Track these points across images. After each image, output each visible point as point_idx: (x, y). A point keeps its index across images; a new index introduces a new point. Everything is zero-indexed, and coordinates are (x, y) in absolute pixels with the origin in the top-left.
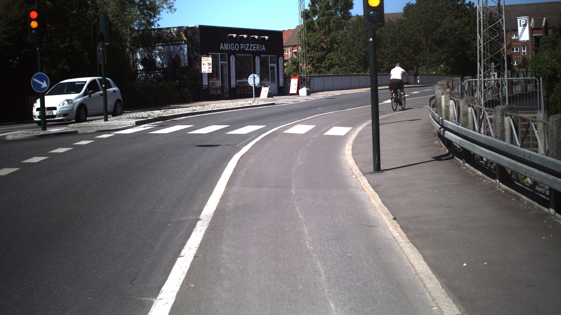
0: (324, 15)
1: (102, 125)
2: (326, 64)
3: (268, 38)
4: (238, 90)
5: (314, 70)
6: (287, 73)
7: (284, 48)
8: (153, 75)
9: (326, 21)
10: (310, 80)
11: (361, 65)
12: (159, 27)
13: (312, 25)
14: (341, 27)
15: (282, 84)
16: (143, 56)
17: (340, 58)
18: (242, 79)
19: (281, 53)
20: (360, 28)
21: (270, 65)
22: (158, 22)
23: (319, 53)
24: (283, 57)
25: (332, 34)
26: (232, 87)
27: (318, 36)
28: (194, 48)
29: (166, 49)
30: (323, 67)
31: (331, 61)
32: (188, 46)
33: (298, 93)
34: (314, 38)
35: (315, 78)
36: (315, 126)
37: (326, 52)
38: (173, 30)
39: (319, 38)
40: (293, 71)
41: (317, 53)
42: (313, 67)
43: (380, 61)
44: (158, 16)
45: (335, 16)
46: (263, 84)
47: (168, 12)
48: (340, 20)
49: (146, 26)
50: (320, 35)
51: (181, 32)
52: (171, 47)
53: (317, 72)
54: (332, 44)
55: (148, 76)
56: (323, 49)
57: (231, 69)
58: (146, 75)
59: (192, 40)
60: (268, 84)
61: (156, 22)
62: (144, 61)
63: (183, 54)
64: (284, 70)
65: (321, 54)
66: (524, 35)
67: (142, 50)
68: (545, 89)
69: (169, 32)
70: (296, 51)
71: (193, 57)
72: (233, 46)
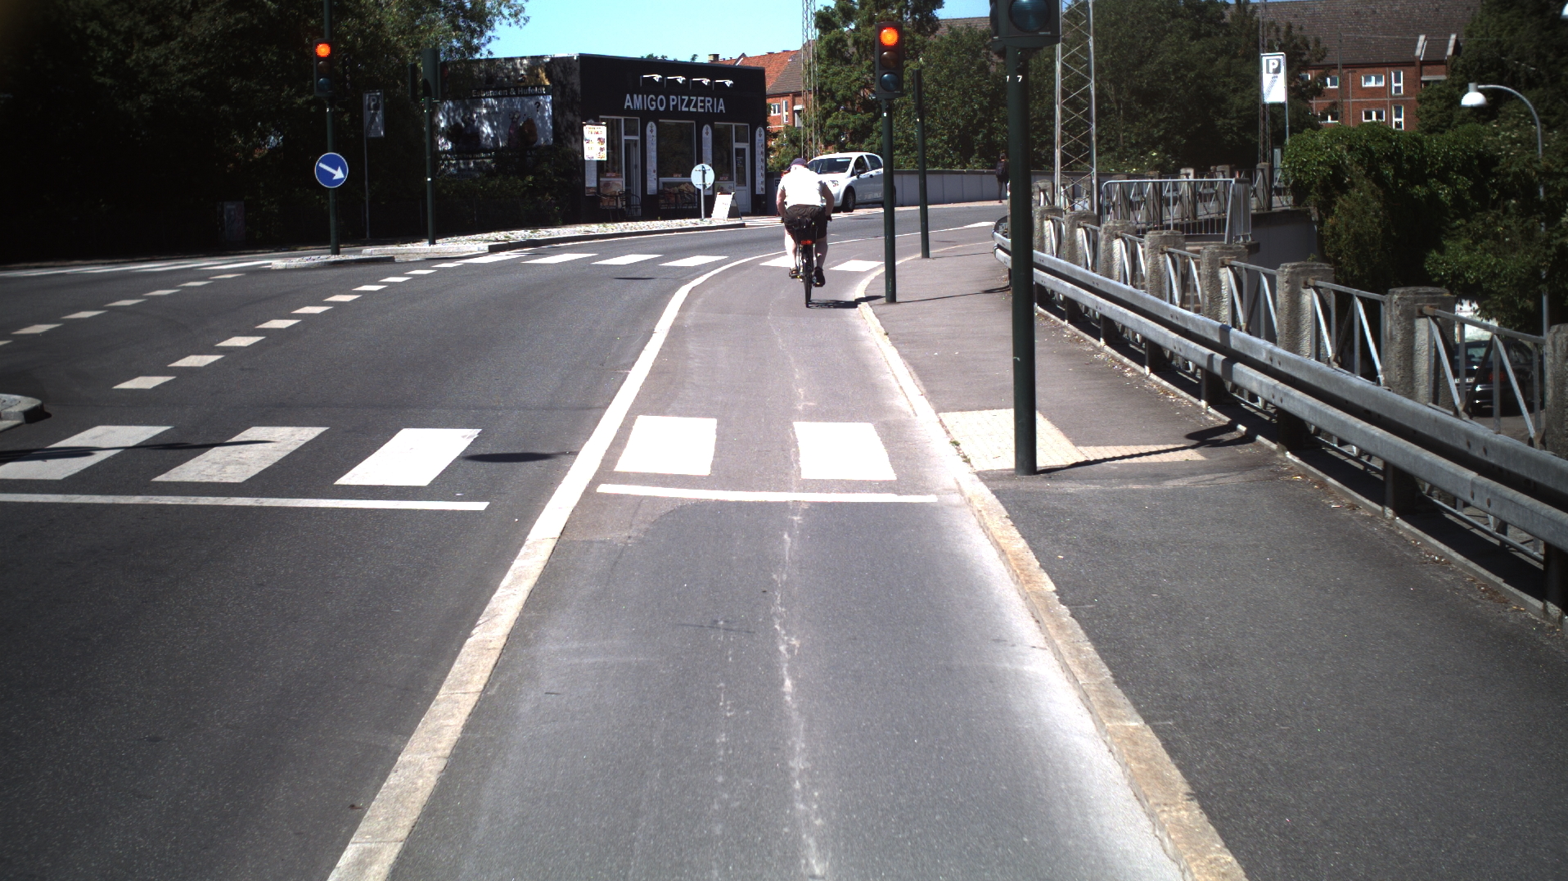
0: (870, 20)
2: (874, 143)
3: (731, 84)
4: (662, 201)
7: (769, 101)
8: (474, 163)
11: (955, 149)
12: (490, 57)
13: (839, 46)
14: (912, 52)
15: (762, 189)
16: (451, 119)
18: (672, 176)
19: (759, 115)
20: (954, 59)
21: (736, 145)
22: (489, 46)
23: (857, 117)
24: (765, 124)
26: (648, 193)
27: (856, 74)
28: (566, 103)
29: (505, 105)
32: (554, 98)
34: (845, 79)
37: (873, 114)
38: (521, 64)
39: (858, 79)
41: (852, 118)
43: (1002, 139)
44: (489, 33)
46: (717, 188)
47: (510, 25)
48: (911, 36)
49: (462, 54)
51: (537, 70)
52: (517, 100)
55: (462, 166)
56: (867, 106)
57: (648, 154)
58: (458, 164)
59: (564, 87)
60: (730, 188)
61: (484, 45)
62: (453, 133)
63: (543, 117)
64: (767, 155)
65: (862, 120)
66: (1274, 89)
67: (449, 107)
68: (1314, 206)
69: (510, 67)
70: (801, 108)
71: (564, 123)
72: (654, 101)
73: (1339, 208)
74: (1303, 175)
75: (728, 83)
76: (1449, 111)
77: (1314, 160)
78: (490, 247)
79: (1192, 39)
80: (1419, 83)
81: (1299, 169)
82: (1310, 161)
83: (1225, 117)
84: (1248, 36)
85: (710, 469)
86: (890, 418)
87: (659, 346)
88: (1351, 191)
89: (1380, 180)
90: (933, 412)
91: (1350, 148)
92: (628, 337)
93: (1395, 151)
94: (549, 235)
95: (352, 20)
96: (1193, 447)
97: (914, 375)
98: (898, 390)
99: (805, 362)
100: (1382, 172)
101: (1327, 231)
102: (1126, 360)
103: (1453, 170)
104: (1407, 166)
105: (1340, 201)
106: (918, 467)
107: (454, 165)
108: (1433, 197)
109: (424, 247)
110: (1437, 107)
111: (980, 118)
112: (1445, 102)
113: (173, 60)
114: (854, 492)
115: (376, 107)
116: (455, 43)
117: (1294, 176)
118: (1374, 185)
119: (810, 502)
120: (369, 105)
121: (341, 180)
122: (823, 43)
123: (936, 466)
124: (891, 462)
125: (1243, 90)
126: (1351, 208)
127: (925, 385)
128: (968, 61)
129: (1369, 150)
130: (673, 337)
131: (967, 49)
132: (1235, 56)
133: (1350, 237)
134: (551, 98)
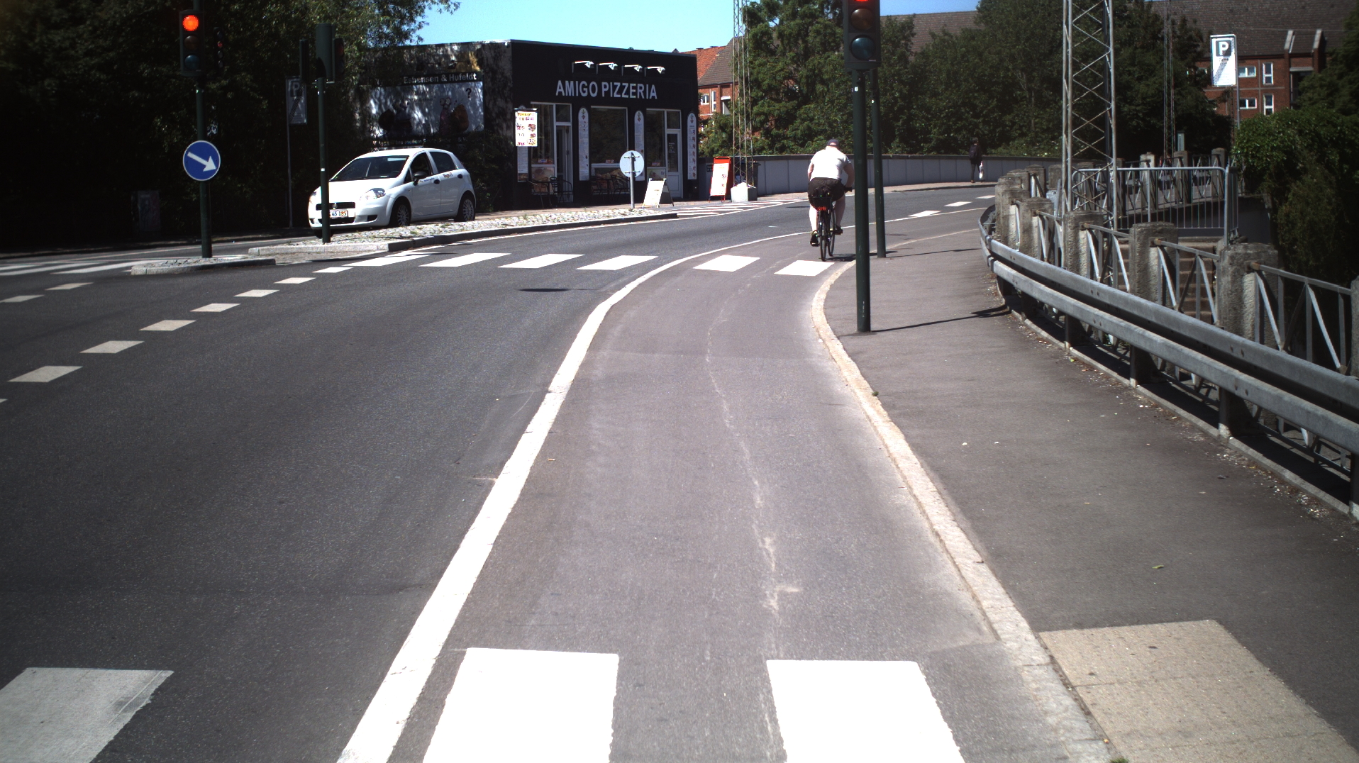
0: (794, 15)
1: (319, 250)
2: (797, 129)
3: (663, 71)
4: (594, 187)
5: (768, 145)
6: (706, 151)
7: (700, 91)
9: (799, 31)
10: (756, 166)
12: (421, 43)
13: (765, 39)
14: (832, 44)
15: (694, 174)
16: (383, 106)
17: (828, 118)
18: (605, 162)
19: (692, 104)
21: (668, 131)
22: (418, 32)
23: (781, 105)
24: (697, 112)
25: (813, 60)
26: (580, 179)
27: (780, 65)
28: (497, 90)
29: (436, 92)
30: (790, 137)
31: (810, 124)
32: (485, 85)
33: (728, 196)
34: (770, 69)
35: (768, 163)
36: (758, 258)
37: (797, 102)
38: (452, 50)
39: (782, 70)
40: (720, 146)
41: (777, 106)
42: (767, 138)
43: (921, 125)
44: (419, 19)
45: (820, 20)
46: (649, 174)
47: (440, 11)
48: (831, 29)
49: (392, 40)
50: (783, 63)
51: (468, 55)
52: (447, 87)
53: (777, 149)
54: (811, 84)
56: (791, 95)
57: (580, 140)
59: (494, 73)
60: (662, 173)
61: (414, 31)
62: (385, 119)
63: (474, 104)
64: (698, 141)
65: (787, 108)
66: (1225, 73)
67: (381, 93)
68: (1268, 193)
69: (441, 53)
70: (729, 98)
71: (496, 110)
72: (586, 87)
75: (660, 69)
78: (390, 245)
80: (1288, 74)
81: (1252, 155)
82: (1264, 146)
86: (946, 640)
88: (1304, 178)
89: (1328, 165)
91: (1300, 132)
92: (511, 398)
99: (767, 458)
100: (1329, 157)
101: (1281, 219)
104: (1348, 151)
105: (1294, 188)
109: (317, 246)
113: (81, 43)
115: (299, 93)
116: (385, 29)
117: (1247, 161)
118: (1326, 171)
120: (292, 91)
121: (213, 171)
122: (749, 37)
126: (1305, 194)
128: (889, 51)
129: (1318, 135)
130: (573, 402)
133: (1305, 225)
134: (482, 84)
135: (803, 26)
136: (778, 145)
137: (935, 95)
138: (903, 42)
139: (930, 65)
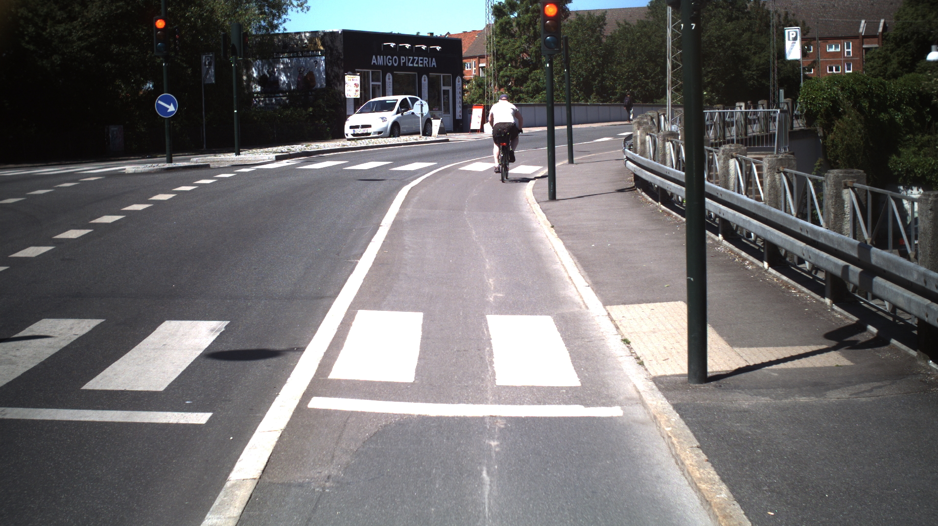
0: (527, 11)
1: (233, 160)
2: (529, 87)
3: (440, 49)
6: (469, 101)
7: (464, 61)
8: (275, 99)
9: (530, 21)
11: (580, 90)
12: (285, 32)
13: (508, 27)
15: (460, 116)
16: (261, 72)
19: (458, 69)
20: (580, 34)
21: (443, 88)
22: (284, 25)
23: (518, 70)
24: (462, 75)
25: (540, 41)
27: (518, 44)
28: (333, 61)
29: (295, 63)
30: (524, 92)
31: (537, 83)
32: (326, 58)
33: (482, 130)
34: (511, 47)
37: (529, 68)
38: (305, 36)
39: (519, 47)
40: (477, 98)
41: (516, 71)
43: (610, 83)
44: (284, 17)
46: (433, 115)
47: (298, 11)
49: (267, 30)
51: (315, 40)
52: (302, 59)
54: (538, 56)
55: (268, 102)
56: (525, 63)
57: (387, 93)
58: (265, 100)
59: (332, 50)
60: (440, 115)
61: (280, 24)
62: (262, 80)
63: (319, 70)
64: (463, 94)
65: (522, 72)
66: (793, 51)
67: (259, 64)
68: (820, 126)
69: (298, 38)
70: (484, 65)
71: (333, 74)
72: (391, 60)
73: (837, 128)
74: (812, 106)
75: (438, 48)
76: (885, 66)
77: (820, 97)
78: (276, 157)
79: (728, 21)
80: (861, 49)
81: (810, 103)
82: (817, 97)
83: (749, 70)
84: (761, 19)
85: (414, 374)
86: (565, 310)
87: (382, 239)
88: (844, 117)
89: (861, 110)
90: (600, 304)
91: (842, 89)
92: (361, 229)
93: (869, 91)
94: (318, 148)
95: (195, 8)
96: (835, 348)
97: (579, 265)
98: (568, 280)
99: (493, 252)
100: (862, 104)
101: (829, 143)
102: (743, 254)
103: (903, 103)
104: (876, 100)
105: (837, 123)
106: (598, 370)
107: (262, 101)
108: (892, 120)
109: (232, 157)
110: (877, 64)
111: (597, 71)
112: (882, 60)
113: (75, 33)
114: (545, 404)
115: (210, 64)
116: (263, 23)
117: (807, 107)
118: (858, 113)
119: (505, 418)
120: (205, 62)
121: (173, 112)
122: (498, 24)
123: (614, 369)
124: (573, 362)
125: (759, 53)
126: (844, 127)
127: (590, 277)
128: (589, 35)
129: (854, 90)
130: (394, 230)
131: (588, 28)
132: (753, 32)
133: (844, 147)
134: (324, 58)
135: (533, 18)
136: (516, 97)
137: (619, 63)
138: (598, 29)
139: (616, 44)
